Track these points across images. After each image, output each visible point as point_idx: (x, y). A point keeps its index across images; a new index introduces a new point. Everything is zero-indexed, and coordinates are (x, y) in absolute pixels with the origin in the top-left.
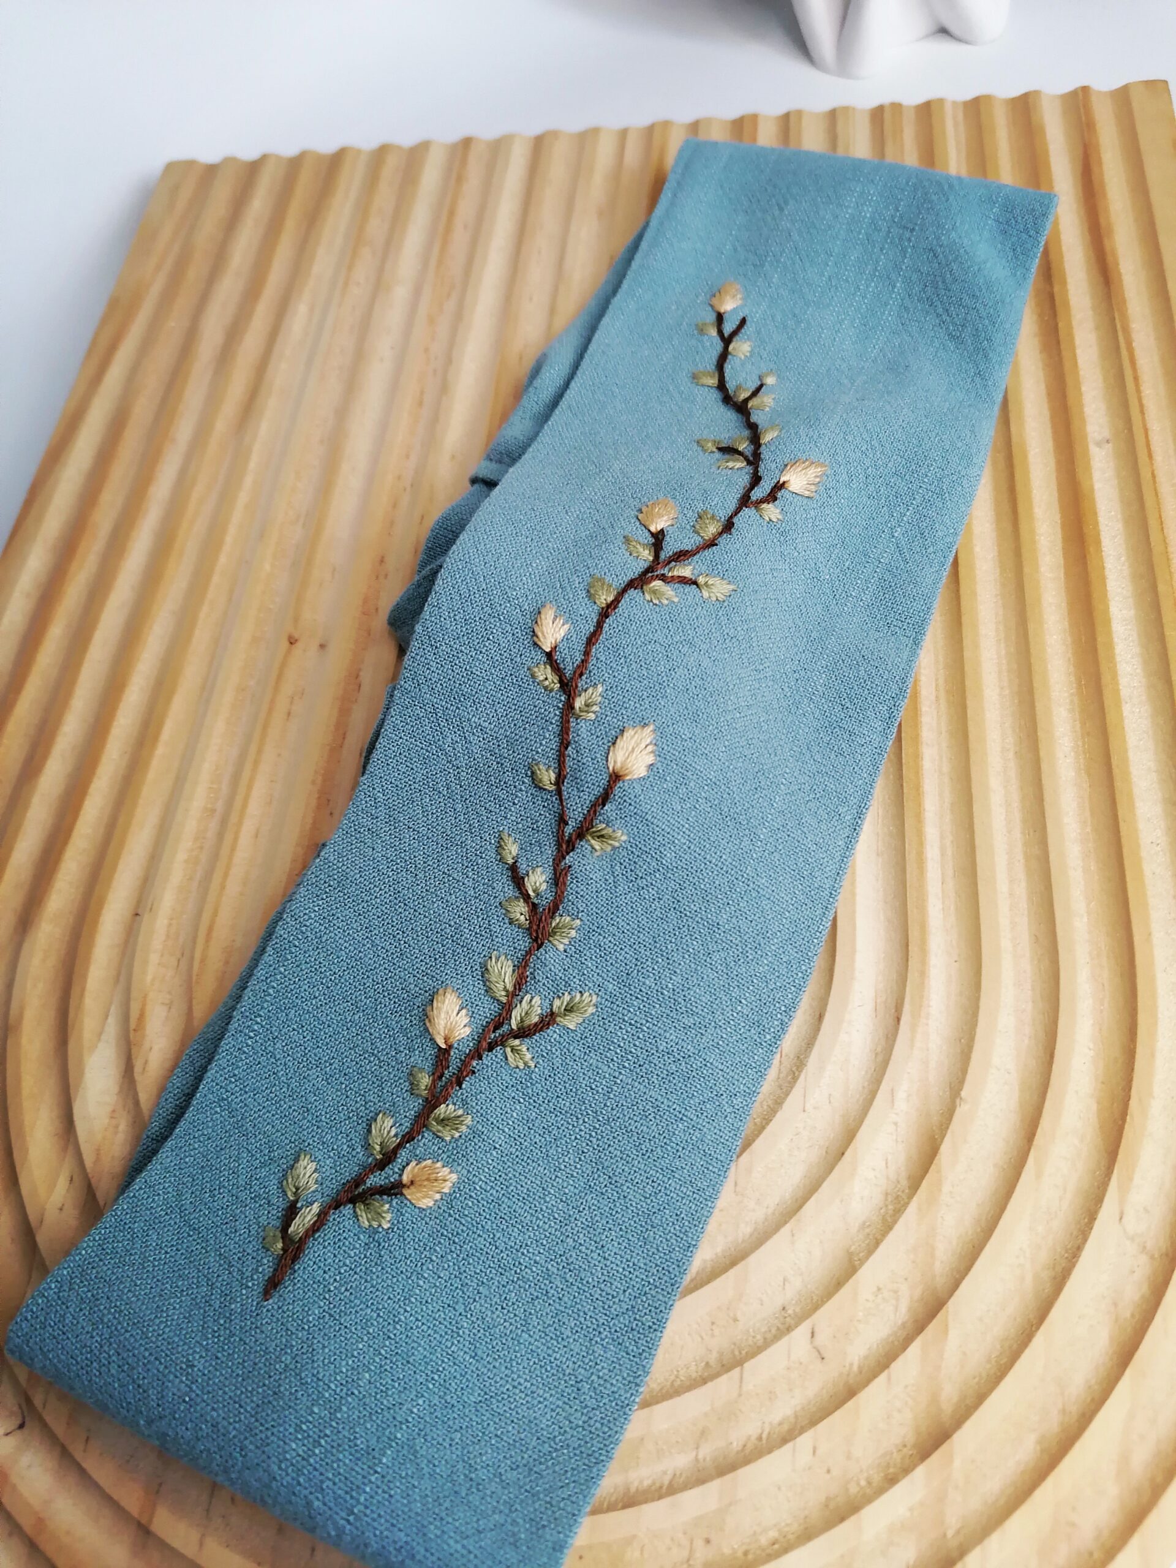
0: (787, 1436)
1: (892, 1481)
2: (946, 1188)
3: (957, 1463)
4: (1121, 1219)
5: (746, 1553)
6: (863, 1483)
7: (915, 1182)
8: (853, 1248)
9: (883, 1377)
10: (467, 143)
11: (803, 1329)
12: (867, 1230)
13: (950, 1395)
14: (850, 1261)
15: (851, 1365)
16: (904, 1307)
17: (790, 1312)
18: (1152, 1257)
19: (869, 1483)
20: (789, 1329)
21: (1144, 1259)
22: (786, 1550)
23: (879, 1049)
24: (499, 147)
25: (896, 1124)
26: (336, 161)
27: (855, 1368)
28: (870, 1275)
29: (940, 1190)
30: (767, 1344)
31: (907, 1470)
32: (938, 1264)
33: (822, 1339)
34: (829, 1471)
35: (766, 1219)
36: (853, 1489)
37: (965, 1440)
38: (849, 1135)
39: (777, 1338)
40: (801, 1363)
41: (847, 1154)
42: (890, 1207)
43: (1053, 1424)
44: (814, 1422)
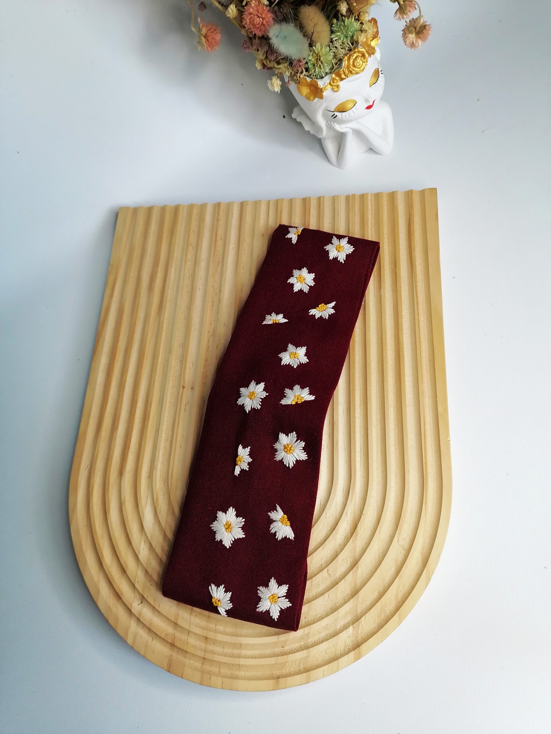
0: (322, 594)
1: (346, 603)
2: (359, 536)
3: (360, 598)
4: (398, 542)
5: (314, 620)
6: (339, 603)
7: (351, 536)
8: (337, 551)
9: (344, 579)
10: (219, 204)
11: (326, 570)
12: (341, 546)
13: (359, 583)
14: (337, 553)
15: (337, 577)
16: (349, 564)
17: (323, 566)
18: (405, 550)
19: (341, 603)
20: (323, 570)
21: (403, 551)
22: (323, 619)
23: (344, 502)
24: (229, 206)
25: (348, 520)
26: (176, 209)
27: (338, 578)
28: (340, 557)
29: (357, 536)
30: (318, 574)
31: (349, 600)
32: (357, 553)
33: (330, 572)
34: (332, 601)
35: (317, 544)
36: (337, 605)
37: (361, 593)
38: (336, 523)
39: (320, 572)
40: (325, 577)
41: (336, 528)
42: (346, 540)
43: (382, 588)
44: (328, 591)
